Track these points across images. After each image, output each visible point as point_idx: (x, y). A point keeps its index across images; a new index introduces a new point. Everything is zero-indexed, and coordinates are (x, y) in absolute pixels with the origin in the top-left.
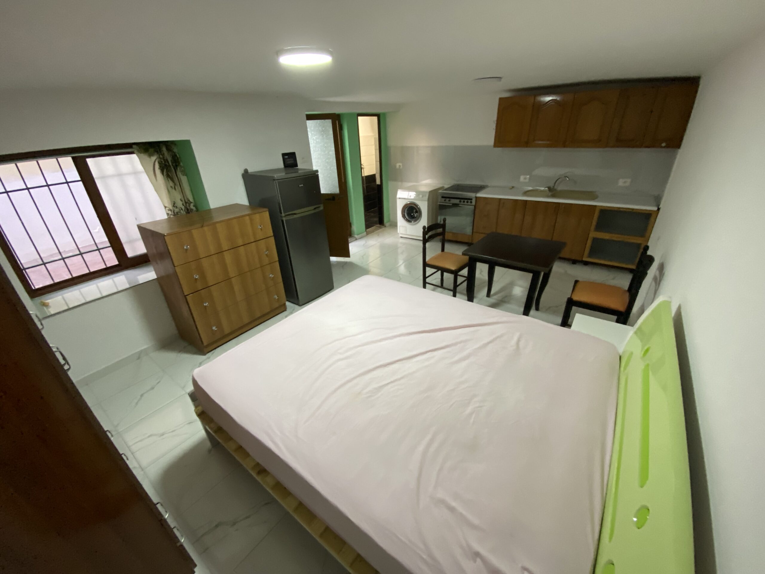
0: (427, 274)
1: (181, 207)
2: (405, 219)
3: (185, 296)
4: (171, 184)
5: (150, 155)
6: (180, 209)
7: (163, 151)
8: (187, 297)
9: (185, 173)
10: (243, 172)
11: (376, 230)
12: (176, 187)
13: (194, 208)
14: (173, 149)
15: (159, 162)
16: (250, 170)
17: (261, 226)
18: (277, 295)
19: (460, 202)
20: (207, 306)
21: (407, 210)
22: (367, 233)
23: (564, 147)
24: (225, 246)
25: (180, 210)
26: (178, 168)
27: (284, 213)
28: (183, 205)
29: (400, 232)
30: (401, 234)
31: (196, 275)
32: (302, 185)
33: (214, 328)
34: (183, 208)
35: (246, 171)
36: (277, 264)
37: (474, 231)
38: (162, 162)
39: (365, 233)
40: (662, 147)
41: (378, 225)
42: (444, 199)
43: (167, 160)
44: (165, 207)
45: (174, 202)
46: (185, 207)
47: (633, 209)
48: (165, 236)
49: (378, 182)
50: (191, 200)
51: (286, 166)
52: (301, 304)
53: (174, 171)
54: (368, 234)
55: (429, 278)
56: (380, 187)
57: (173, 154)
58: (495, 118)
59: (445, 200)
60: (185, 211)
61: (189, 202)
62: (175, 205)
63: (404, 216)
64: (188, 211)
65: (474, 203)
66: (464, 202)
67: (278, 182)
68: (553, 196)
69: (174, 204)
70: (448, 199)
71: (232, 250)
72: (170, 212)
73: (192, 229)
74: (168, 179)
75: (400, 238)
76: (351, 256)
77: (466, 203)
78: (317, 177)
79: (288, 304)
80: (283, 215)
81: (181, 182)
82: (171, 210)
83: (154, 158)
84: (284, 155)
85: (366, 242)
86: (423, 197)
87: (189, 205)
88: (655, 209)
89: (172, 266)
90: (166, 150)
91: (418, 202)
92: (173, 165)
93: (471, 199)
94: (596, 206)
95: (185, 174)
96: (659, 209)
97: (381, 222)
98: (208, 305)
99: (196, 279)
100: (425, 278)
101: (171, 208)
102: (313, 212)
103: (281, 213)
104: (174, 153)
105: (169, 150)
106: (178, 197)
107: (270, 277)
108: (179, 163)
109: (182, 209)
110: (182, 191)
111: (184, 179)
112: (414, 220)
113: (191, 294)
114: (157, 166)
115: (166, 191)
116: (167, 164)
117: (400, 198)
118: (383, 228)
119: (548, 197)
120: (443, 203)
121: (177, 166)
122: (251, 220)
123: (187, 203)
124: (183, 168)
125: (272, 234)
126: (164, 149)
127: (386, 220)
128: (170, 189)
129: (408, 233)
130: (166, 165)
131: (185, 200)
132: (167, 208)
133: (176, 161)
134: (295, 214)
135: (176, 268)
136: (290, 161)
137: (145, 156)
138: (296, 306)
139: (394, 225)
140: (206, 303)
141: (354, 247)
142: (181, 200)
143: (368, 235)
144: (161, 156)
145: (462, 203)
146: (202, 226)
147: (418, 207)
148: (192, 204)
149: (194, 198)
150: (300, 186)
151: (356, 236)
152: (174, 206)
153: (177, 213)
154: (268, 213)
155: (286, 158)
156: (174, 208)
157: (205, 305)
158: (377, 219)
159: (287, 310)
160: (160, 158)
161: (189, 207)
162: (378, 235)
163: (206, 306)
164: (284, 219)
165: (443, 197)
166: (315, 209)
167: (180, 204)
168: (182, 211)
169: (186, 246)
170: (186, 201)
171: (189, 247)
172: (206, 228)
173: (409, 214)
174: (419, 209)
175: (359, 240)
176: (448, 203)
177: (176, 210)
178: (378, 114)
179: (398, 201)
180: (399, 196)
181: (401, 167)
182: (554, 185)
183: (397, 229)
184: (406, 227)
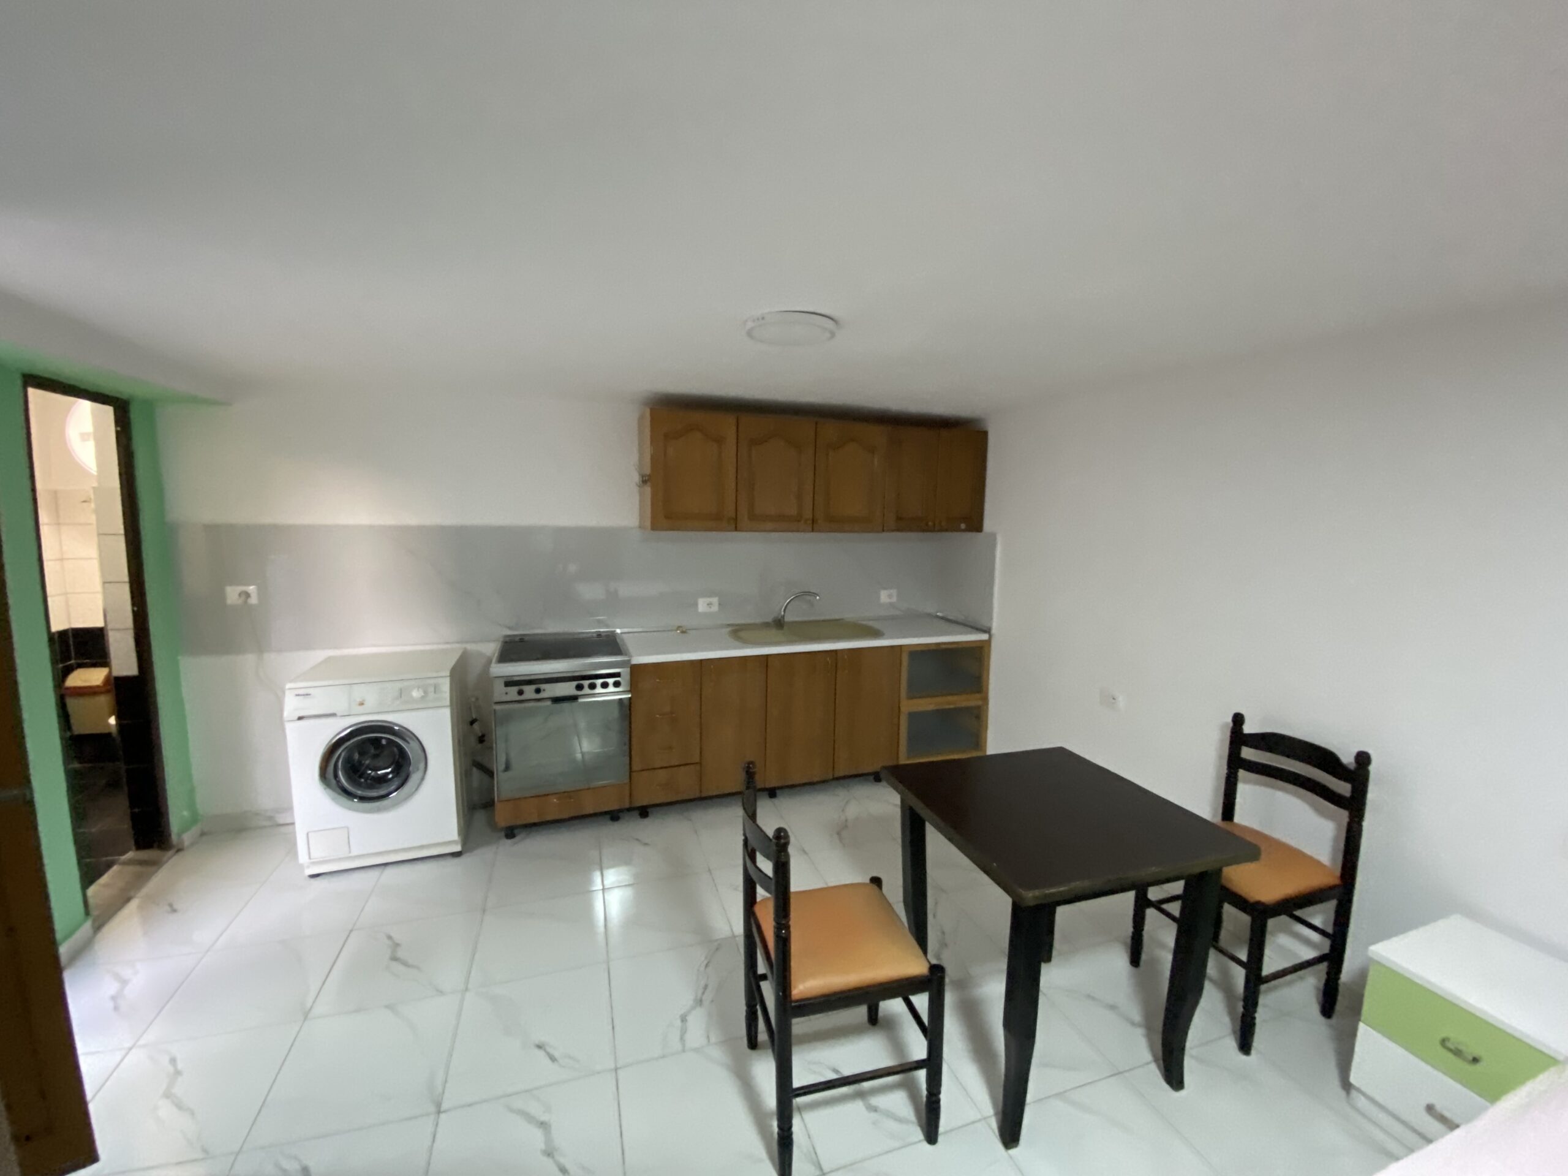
2: (342, 791)
11: (136, 883)
19: (580, 687)
21: (350, 760)
22: (93, 921)
29: (307, 855)
30: (317, 860)
37: (635, 768)
39: (88, 923)
41: (140, 852)
42: (515, 689)
54: (100, 922)
56: (138, 690)
59: (521, 693)
63: (330, 783)
65: (625, 686)
66: (592, 686)
70: (528, 689)
77: (601, 691)
88: (984, 637)
93: (617, 675)
94: (900, 646)
97: (153, 835)
117: (295, 716)
118: (169, 858)
120: (514, 702)
127: (176, 818)
129: (354, 853)
145: (587, 691)
147: (404, 733)
162: (173, 909)
165: (509, 684)
173: (354, 771)
174: (410, 742)
176: (530, 699)
178: (117, 399)
179: (292, 730)
180: (292, 705)
181: (253, 600)
182: (783, 613)
183: (294, 844)
184: (348, 828)
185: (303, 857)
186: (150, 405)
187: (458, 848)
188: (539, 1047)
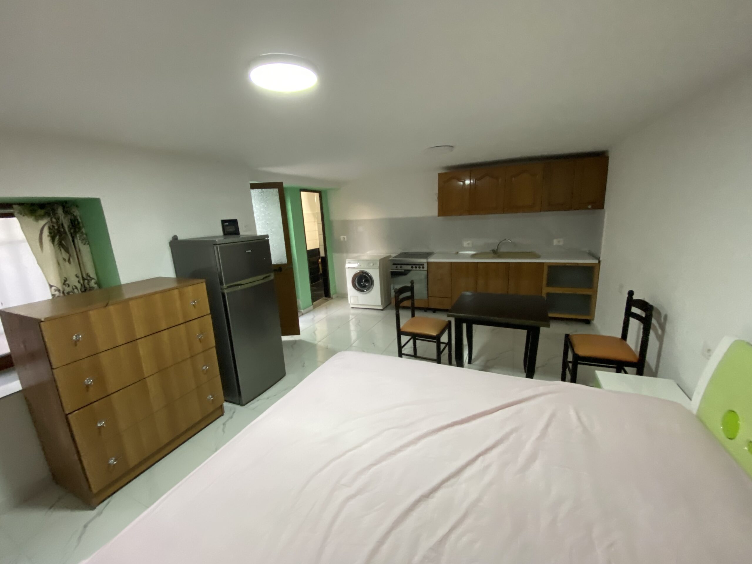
0: (403, 343)
1: (75, 285)
2: (357, 288)
3: (67, 415)
4: (65, 256)
5: (38, 218)
6: (74, 287)
7: (57, 214)
8: (70, 416)
9: (86, 241)
10: (170, 239)
11: (323, 303)
12: (71, 260)
13: (96, 286)
14: (74, 212)
15: (49, 228)
16: (181, 237)
17: (194, 302)
18: (212, 395)
19: (412, 267)
20: (103, 426)
21: (358, 279)
22: (313, 306)
23: (504, 213)
24: (140, 331)
25: (73, 289)
26: (78, 235)
27: (226, 284)
28: (79, 282)
29: (351, 302)
30: (352, 304)
31: (88, 380)
32: (250, 251)
33: (112, 461)
34: (79, 286)
35: (175, 238)
36: (214, 351)
37: (429, 295)
38: (53, 226)
39: (312, 306)
40: (588, 209)
41: (324, 298)
42: (395, 266)
43: (62, 225)
44: (51, 286)
45: (65, 279)
46: (82, 285)
47: (577, 263)
48: (42, 321)
49: (322, 254)
50: (92, 275)
51: (226, 233)
52: (244, 402)
53: (71, 238)
54: (315, 307)
55: (405, 347)
56: (325, 260)
57: (73, 218)
58: (436, 190)
60: (81, 290)
61: (89, 278)
62: (67, 282)
63: (354, 286)
64: (85, 289)
65: (426, 268)
66: (420, 268)
67: (220, 247)
68: (499, 257)
69: (65, 281)
70: (399, 266)
71: (150, 337)
72: (57, 293)
73: (90, 310)
74: (60, 249)
75: (351, 309)
76: (301, 333)
77: (418, 269)
78: (267, 242)
79: (226, 404)
80: (225, 286)
81: (80, 253)
82: (59, 291)
83: (42, 222)
84: (223, 222)
85: (314, 317)
86: (373, 265)
87: (89, 282)
88: (597, 262)
89: (50, 368)
90: (62, 213)
91: (368, 271)
92: (70, 231)
93: (423, 265)
94: (543, 263)
95: (87, 243)
96: (599, 262)
97: (327, 294)
98: (105, 425)
99: (88, 386)
100: (400, 347)
101: (60, 286)
102: (260, 282)
103: (222, 284)
104: (75, 217)
105: (67, 212)
106: (72, 271)
107: (203, 370)
108: (80, 229)
109: (76, 288)
110: (80, 264)
111: (85, 249)
112: (366, 289)
113: (77, 410)
114: (46, 232)
115: (56, 265)
116: (62, 230)
117: (349, 268)
118: (330, 300)
119: (494, 258)
120: (395, 270)
121: (76, 232)
122: (181, 295)
123: (85, 278)
124: (85, 236)
125: (209, 312)
126: (60, 211)
127: (332, 291)
128: (61, 261)
129: (360, 303)
130: (59, 231)
131: (83, 277)
132: (53, 288)
133: (75, 225)
134: (240, 285)
135: (54, 371)
136: (231, 229)
137: (29, 220)
138: (238, 407)
139: (343, 296)
140: (100, 422)
141: (304, 322)
142: (77, 276)
143: (315, 309)
144: (54, 220)
145: (414, 269)
146: (107, 305)
147: (369, 275)
148: (93, 281)
149: (97, 274)
150: (247, 252)
151: (302, 311)
152: (64, 284)
153: (68, 293)
154: (204, 284)
155: (227, 225)
156: (64, 286)
157: (99, 425)
158: (323, 292)
159: (224, 414)
160: (52, 222)
161: (88, 284)
162: (327, 308)
163: (101, 427)
164: (226, 291)
165: (394, 264)
166: (264, 278)
167: (74, 281)
168: (76, 290)
169: (76, 336)
170: (85, 276)
171: (80, 336)
172: (111, 308)
173: (359, 283)
174: (371, 278)
175: (305, 315)
176: (399, 269)
177: (67, 289)
178: (319, 191)
179: (347, 270)
180: (347, 265)
181: (346, 240)
182: (497, 248)
183: (348, 299)
184: (358, 297)
185: (349, 302)
186: (326, 191)
187: (381, 308)
188: (373, 343)
